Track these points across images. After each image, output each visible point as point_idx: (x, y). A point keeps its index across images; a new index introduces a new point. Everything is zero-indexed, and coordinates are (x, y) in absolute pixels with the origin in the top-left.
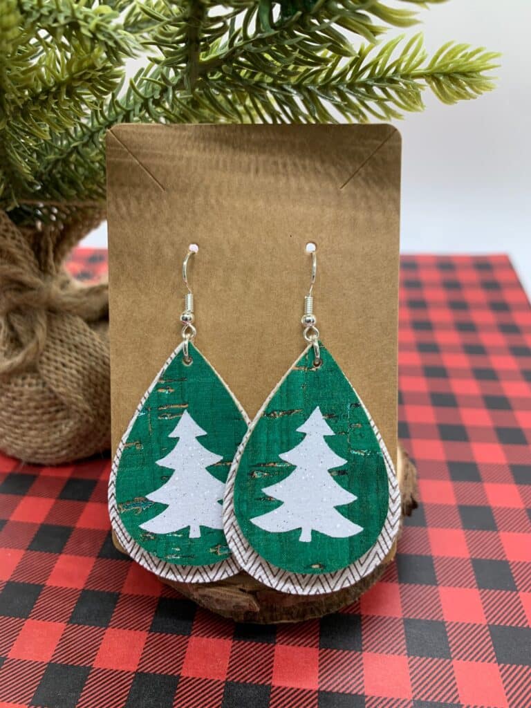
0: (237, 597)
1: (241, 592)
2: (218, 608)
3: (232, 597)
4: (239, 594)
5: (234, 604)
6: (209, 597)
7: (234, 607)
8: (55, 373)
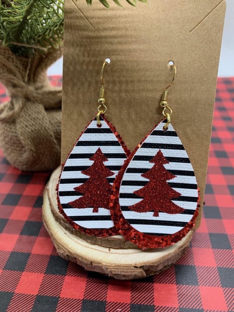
0: (134, 272)
1: (135, 268)
2: (124, 279)
3: (132, 272)
6: (118, 275)
7: (133, 277)
8: (22, 129)
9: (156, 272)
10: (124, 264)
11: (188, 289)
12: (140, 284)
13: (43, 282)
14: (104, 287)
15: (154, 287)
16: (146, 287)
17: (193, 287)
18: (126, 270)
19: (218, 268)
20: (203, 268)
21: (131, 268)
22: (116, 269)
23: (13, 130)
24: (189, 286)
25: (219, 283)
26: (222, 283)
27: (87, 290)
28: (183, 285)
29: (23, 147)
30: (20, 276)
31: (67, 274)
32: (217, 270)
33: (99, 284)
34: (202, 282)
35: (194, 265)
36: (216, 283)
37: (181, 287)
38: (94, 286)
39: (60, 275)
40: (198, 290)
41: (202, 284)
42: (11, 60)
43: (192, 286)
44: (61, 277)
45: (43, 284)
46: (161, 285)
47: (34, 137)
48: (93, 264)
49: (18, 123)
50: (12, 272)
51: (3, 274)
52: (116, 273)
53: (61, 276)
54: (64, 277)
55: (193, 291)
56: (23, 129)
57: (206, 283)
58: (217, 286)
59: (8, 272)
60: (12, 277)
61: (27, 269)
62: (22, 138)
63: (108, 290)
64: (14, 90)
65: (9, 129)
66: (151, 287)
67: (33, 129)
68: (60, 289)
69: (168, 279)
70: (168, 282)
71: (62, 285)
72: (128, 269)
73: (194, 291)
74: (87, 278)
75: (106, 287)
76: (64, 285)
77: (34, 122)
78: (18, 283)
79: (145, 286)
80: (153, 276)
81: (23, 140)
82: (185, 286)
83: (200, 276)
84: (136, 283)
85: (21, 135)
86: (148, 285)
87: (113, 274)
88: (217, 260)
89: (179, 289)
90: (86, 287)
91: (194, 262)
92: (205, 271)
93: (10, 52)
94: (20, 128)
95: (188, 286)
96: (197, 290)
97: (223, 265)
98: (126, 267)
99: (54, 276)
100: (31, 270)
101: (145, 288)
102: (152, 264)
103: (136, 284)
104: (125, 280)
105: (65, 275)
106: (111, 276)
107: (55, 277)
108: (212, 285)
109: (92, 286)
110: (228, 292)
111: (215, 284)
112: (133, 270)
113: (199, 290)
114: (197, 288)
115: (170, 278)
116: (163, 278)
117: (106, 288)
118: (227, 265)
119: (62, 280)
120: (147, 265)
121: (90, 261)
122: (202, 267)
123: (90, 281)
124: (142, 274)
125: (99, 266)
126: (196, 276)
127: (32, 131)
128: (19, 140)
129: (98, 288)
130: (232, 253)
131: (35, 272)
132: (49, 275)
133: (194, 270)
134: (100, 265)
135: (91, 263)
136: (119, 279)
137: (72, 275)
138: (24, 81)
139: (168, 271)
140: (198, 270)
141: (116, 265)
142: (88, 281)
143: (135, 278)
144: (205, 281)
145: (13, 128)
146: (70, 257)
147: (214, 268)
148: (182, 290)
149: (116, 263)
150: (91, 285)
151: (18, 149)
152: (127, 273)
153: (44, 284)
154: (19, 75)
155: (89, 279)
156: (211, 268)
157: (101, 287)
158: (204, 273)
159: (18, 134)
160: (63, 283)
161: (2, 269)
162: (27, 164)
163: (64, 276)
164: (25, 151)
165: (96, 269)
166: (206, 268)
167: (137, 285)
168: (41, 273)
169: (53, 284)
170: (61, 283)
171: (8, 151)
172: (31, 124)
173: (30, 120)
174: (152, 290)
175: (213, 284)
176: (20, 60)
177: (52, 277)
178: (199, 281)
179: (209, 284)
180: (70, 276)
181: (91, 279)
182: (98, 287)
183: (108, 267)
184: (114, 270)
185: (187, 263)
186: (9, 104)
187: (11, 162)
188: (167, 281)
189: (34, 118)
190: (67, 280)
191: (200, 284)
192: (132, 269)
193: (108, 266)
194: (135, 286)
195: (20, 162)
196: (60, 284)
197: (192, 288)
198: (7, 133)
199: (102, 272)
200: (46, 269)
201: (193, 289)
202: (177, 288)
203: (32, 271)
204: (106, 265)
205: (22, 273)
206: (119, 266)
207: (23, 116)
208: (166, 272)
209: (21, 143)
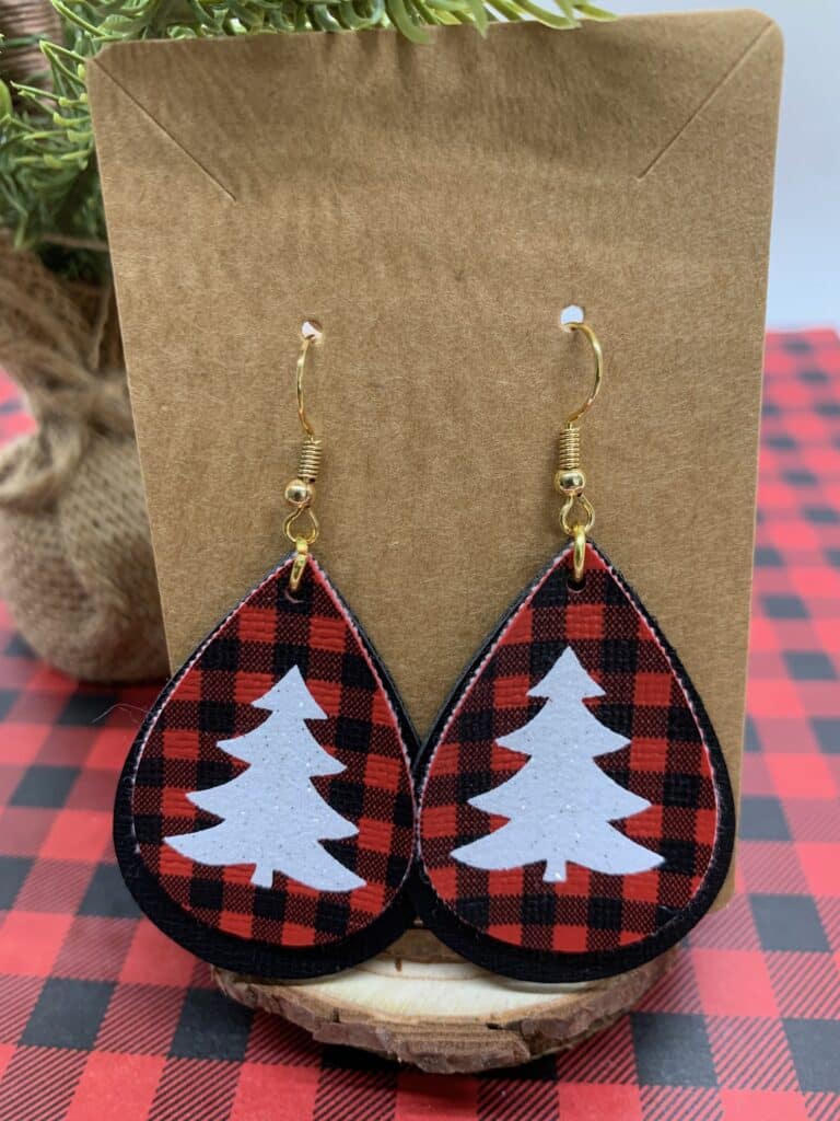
0: (487, 1044)
1: (491, 1031)
2: (452, 1070)
3: (479, 1045)
4: (489, 1036)
5: (486, 1058)
6: (432, 1056)
7: (485, 1064)
8: (80, 534)
9: (567, 1041)
10: (451, 1017)
11: (681, 1099)
12: (511, 1088)
13: (162, 1087)
14: (380, 1103)
15: (560, 1099)
16: (532, 1096)
17: (697, 1094)
18: (459, 1040)
19: (783, 1020)
20: (731, 1025)
21: (478, 1031)
22: (421, 1034)
23: (48, 537)
24: (685, 1088)
25: (789, 1078)
26: (800, 1077)
27: (320, 1112)
28: (663, 1086)
29: (83, 597)
30: (80, 1066)
31: (250, 1057)
32: (781, 1029)
33: (363, 1092)
34: (730, 1075)
35: (701, 1011)
36: (781, 1075)
37: (657, 1094)
38: (346, 1097)
39: (222, 1060)
40: (716, 1106)
41: (728, 1083)
42: (41, 295)
43: (694, 1091)
44: (229, 1068)
45: (161, 1096)
46: (584, 1087)
47: (124, 560)
48: (341, 1020)
49: (67, 512)
50: (52, 1054)
51: (17, 1062)
52: (425, 1049)
53: (225, 1063)
54: (235, 1068)
55: (697, 1108)
56: (86, 535)
57: (743, 1078)
58: (783, 1086)
59: (36, 1054)
60: (52, 1073)
61: (104, 1042)
62: (79, 565)
63: (396, 1110)
64: (50, 400)
65: (33, 536)
66: (547, 1098)
67: (120, 534)
68: (223, 1111)
69: (608, 1064)
70: (607, 1077)
71: (229, 1098)
72: (467, 1035)
73: (703, 1107)
74: (318, 1069)
75: (388, 1100)
76: (239, 1095)
77: (124, 507)
78: (73, 1093)
79: (527, 1095)
80: (553, 1057)
81: (85, 572)
82: (668, 1088)
83: (723, 1051)
84: (494, 1082)
85: (78, 556)
86: (537, 1090)
87: (412, 1055)
88: (781, 991)
89: (650, 1102)
90: (318, 1100)
91: (699, 1003)
92: (740, 1033)
93: (40, 269)
94: (72, 530)
95: (680, 1089)
96: (713, 1103)
97: (801, 1010)
98: (459, 1026)
99: (201, 1064)
100: (118, 1044)
101: (528, 1099)
102: (551, 1016)
103: (496, 1085)
104: (457, 1074)
105: (243, 1060)
106: (406, 1060)
107: (206, 1069)
108: (766, 1086)
109: (338, 1099)
110: (823, 1106)
111: (776, 1080)
112: (484, 1040)
113: (719, 1102)
114: (712, 1098)
115: (618, 1060)
116: (592, 1063)
117: (389, 1105)
118: (816, 1011)
119: (229, 1077)
120: (534, 1018)
121: (330, 1010)
122: (727, 1017)
123: (329, 1079)
124: (515, 1053)
125: (361, 1027)
126: (708, 1052)
127: (116, 539)
128: (69, 573)
129: (361, 1104)
130: (834, 965)
131: (133, 1053)
132: (183, 1060)
133: (700, 1030)
134: (367, 1023)
135: (337, 1016)
136: (434, 1070)
137: (266, 1057)
138: (86, 366)
139: (607, 1038)
140: (716, 1030)
141: (425, 1019)
142: (325, 1081)
143: (493, 1067)
144: (739, 1070)
145: (49, 528)
146: (260, 996)
147: (769, 1024)
148: (658, 1105)
149: (422, 1012)
150: (337, 1094)
151: (66, 603)
152: (463, 1048)
153: (165, 1093)
154: (68, 346)
155: (325, 1072)
156: (759, 1024)
157: (370, 1101)
158: (736, 1042)
159: (65, 551)
160: (236, 1089)
161: (14, 1043)
162: (97, 657)
163: (235, 1064)
164: (92, 610)
165: (351, 1037)
166: (742, 1024)
167: (500, 1093)
168: (153, 1055)
169: (199, 1094)
170: (228, 1091)
171: (31, 612)
172: (113, 517)
173: (110, 503)
174: (555, 1107)
175: (770, 1081)
176: (74, 296)
177: (196, 1068)
178: (717, 1070)
179: (755, 1079)
180: (259, 1064)
181: (335, 1073)
182: (358, 1101)
183: (394, 1030)
184: (418, 1039)
185: (675, 1006)
186: (35, 448)
187: (42, 651)
188: (605, 1073)
189: (125, 496)
190: (249, 1079)
191: (724, 1081)
192: (478, 1035)
193: (397, 1025)
194: (493, 1094)
195: (74, 650)
196: (222, 1095)
197: (694, 1098)
198: (26, 548)
199: (375, 1048)
200: (170, 1040)
201: (699, 1099)
202: (642, 1099)
203: (124, 1048)
204: (389, 1023)
205: (88, 1057)
206: (433, 1024)
207: (83, 487)
208: (600, 1040)
209: (75, 584)
